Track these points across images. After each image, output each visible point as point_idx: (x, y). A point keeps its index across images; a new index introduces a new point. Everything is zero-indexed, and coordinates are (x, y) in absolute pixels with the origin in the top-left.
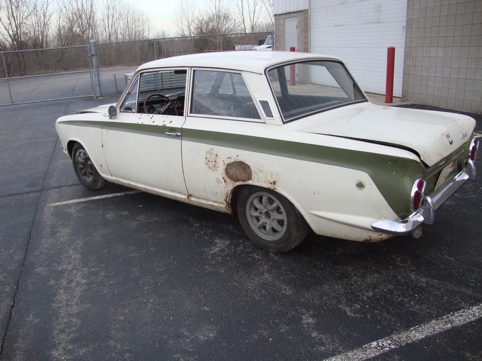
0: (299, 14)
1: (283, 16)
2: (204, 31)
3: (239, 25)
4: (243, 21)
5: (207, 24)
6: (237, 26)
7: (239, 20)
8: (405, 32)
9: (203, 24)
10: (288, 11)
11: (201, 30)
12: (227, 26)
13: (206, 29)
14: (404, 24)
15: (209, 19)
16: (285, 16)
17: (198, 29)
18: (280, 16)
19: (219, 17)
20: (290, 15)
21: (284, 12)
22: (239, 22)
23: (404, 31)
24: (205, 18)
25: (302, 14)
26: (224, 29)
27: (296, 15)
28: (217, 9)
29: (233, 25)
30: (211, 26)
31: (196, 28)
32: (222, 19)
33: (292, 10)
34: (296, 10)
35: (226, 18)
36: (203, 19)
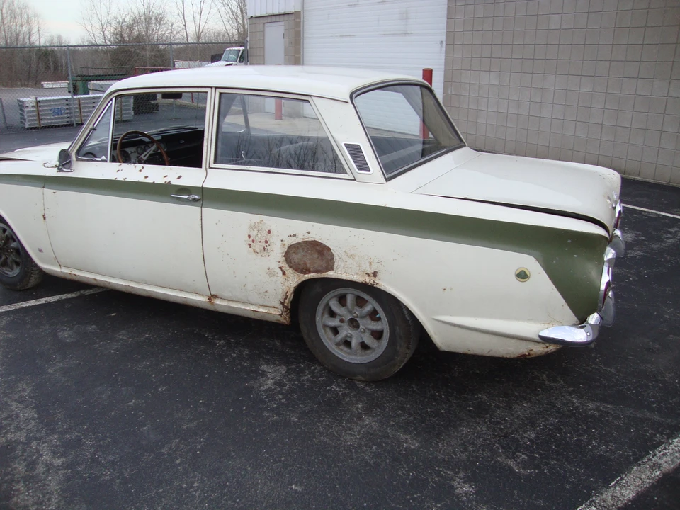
0: (286, 17)
1: (262, 20)
2: (126, 38)
3: (179, 32)
4: (185, 25)
5: (131, 27)
6: (175, 33)
7: (178, 24)
8: (444, 49)
9: (125, 27)
10: (270, 12)
11: (122, 36)
12: (160, 33)
13: (129, 37)
14: (444, 38)
15: (134, 20)
16: (265, 20)
17: (117, 34)
18: (258, 20)
19: (148, 19)
20: (274, 19)
21: (264, 14)
22: (179, 27)
23: (442, 47)
24: (127, 19)
25: (292, 17)
26: (156, 38)
27: (282, 18)
28: (146, 7)
29: (169, 31)
30: (135, 33)
31: (114, 34)
32: (153, 21)
33: (276, 12)
34: (282, 12)
35: (159, 20)
36: (124, 21)
